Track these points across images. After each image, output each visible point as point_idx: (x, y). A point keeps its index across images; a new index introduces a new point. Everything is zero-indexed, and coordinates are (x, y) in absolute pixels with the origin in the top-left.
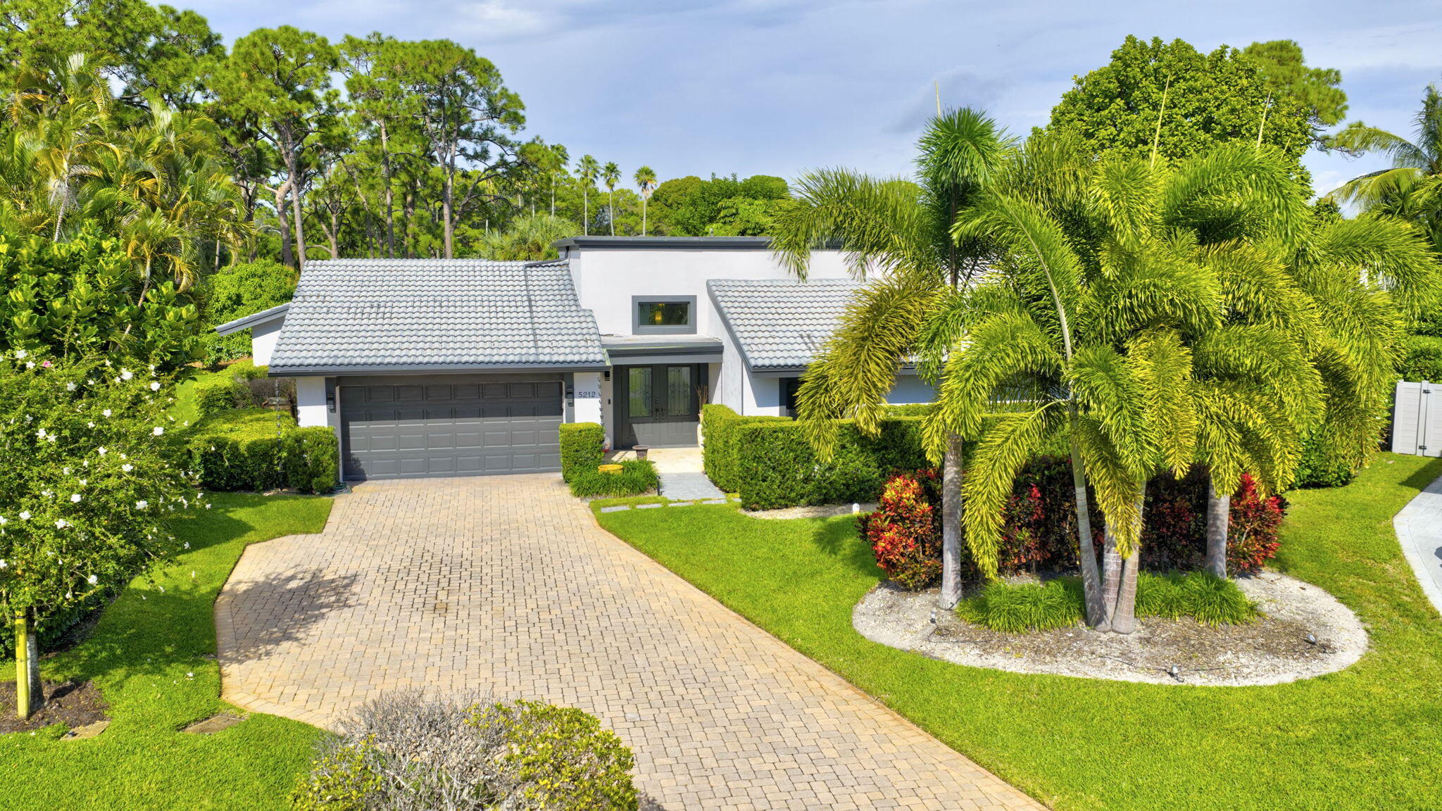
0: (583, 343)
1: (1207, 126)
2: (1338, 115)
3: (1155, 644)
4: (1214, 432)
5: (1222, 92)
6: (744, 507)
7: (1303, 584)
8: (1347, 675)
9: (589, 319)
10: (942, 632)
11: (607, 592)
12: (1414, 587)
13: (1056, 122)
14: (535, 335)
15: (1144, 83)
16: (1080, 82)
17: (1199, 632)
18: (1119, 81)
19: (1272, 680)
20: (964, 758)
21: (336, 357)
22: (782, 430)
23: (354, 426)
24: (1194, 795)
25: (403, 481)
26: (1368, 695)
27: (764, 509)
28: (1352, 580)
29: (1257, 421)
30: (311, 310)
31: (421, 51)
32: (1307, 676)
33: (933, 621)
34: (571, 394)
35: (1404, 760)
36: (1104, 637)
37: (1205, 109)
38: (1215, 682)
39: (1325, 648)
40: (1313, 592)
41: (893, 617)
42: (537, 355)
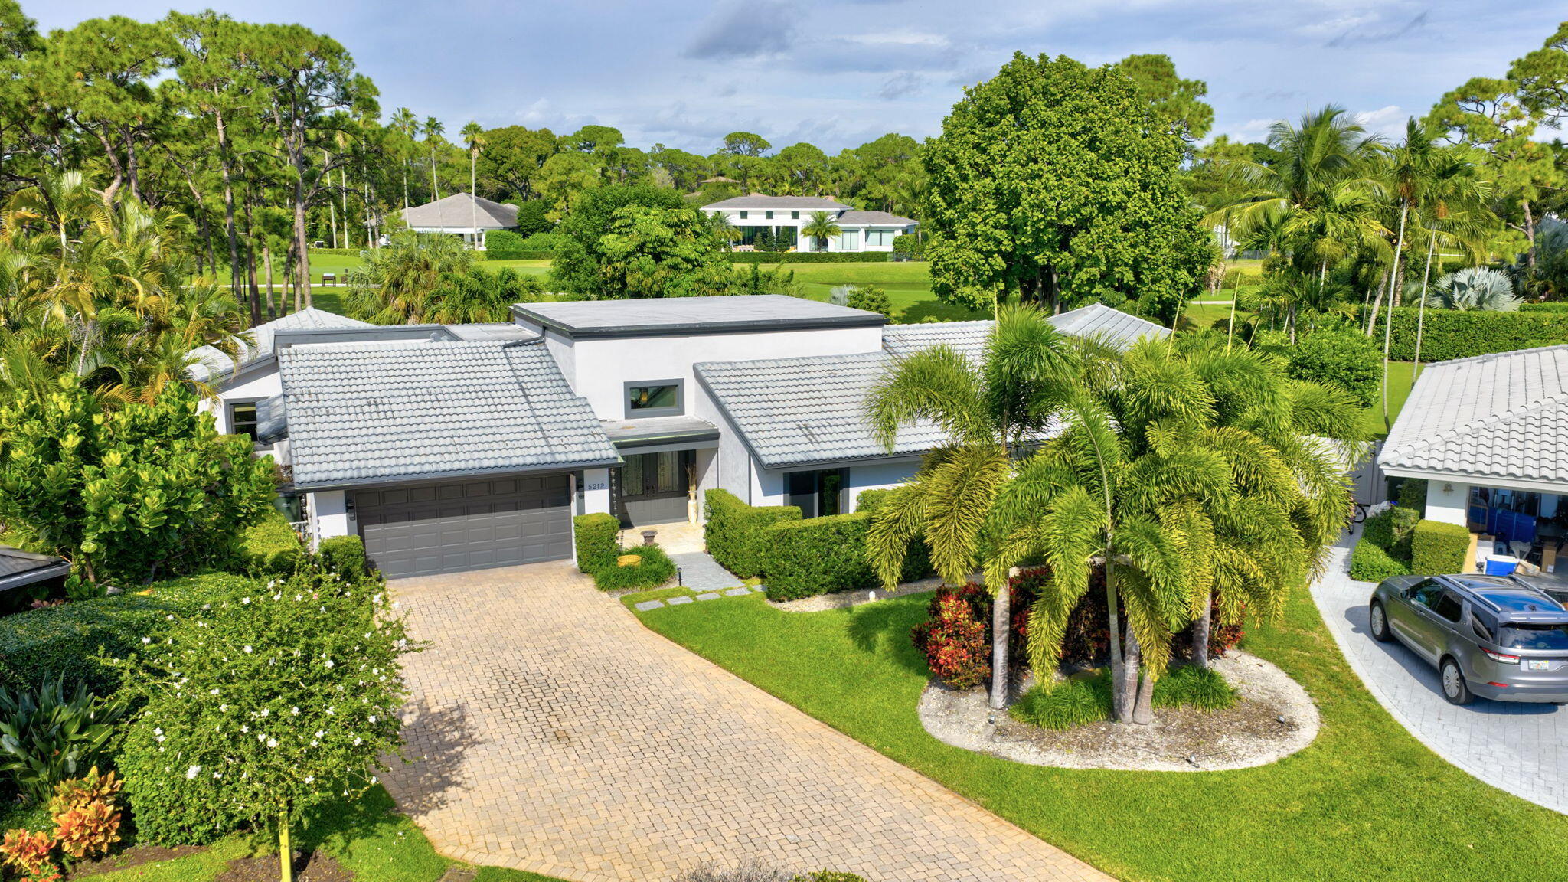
0: (591, 438)
1: (1092, 144)
2: (1205, 128)
3: (1169, 733)
4: (1224, 581)
5: (1105, 112)
6: (769, 596)
7: (1258, 661)
8: (1312, 752)
9: (588, 409)
10: (1002, 732)
11: (700, 708)
12: (1338, 656)
13: (949, 134)
14: (542, 430)
15: (1034, 101)
16: (969, 93)
17: (1198, 718)
18: (1009, 97)
19: (1259, 761)
20: (1060, 851)
21: (358, 468)
22: (806, 530)
23: (368, 530)
24: (1235, 870)
25: (420, 579)
26: (1331, 769)
27: (790, 600)
28: (1294, 652)
29: (1256, 572)
30: (309, 412)
31: (268, 38)
32: (1284, 754)
33: (991, 722)
34: (580, 487)
35: (1367, 825)
36: (1129, 729)
37: (1091, 129)
38: (1223, 767)
39: (1291, 726)
40: (1269, 668)
41: (954, 718)
42: (553, 454)
